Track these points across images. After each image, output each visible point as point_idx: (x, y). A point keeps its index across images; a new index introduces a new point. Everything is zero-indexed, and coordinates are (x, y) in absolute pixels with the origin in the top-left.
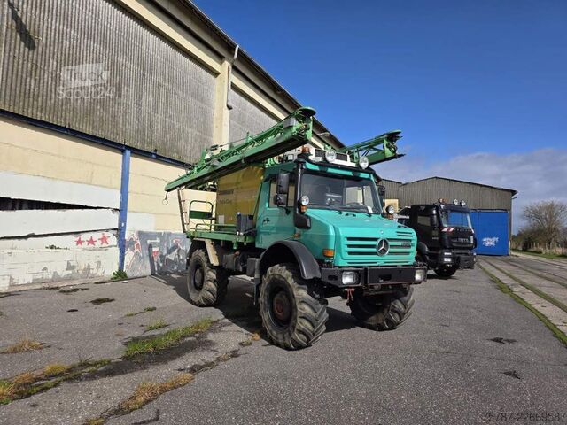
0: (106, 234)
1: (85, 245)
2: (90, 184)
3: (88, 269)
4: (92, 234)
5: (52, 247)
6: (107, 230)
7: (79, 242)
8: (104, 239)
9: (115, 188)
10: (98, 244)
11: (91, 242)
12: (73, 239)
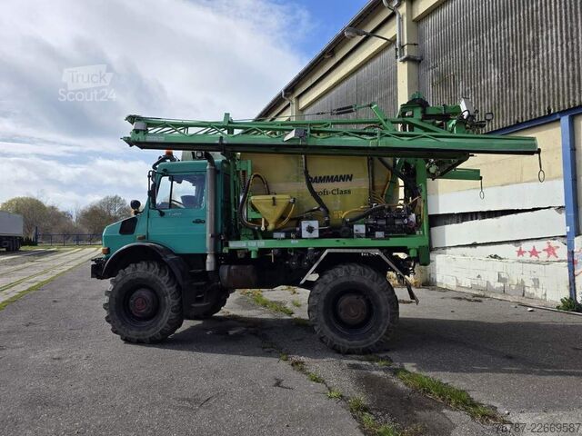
0: (554, 243)
1: (527, 257)
2: (521, 182)
3: (522, 285)
4: (534, 243)
5: (496, 257)
6: (554, 238)
7: (521, 253)
8: (550, 250)
9: (556, 178)
10: (543, 256)
11: (534, 253)
12: (512, 249)
